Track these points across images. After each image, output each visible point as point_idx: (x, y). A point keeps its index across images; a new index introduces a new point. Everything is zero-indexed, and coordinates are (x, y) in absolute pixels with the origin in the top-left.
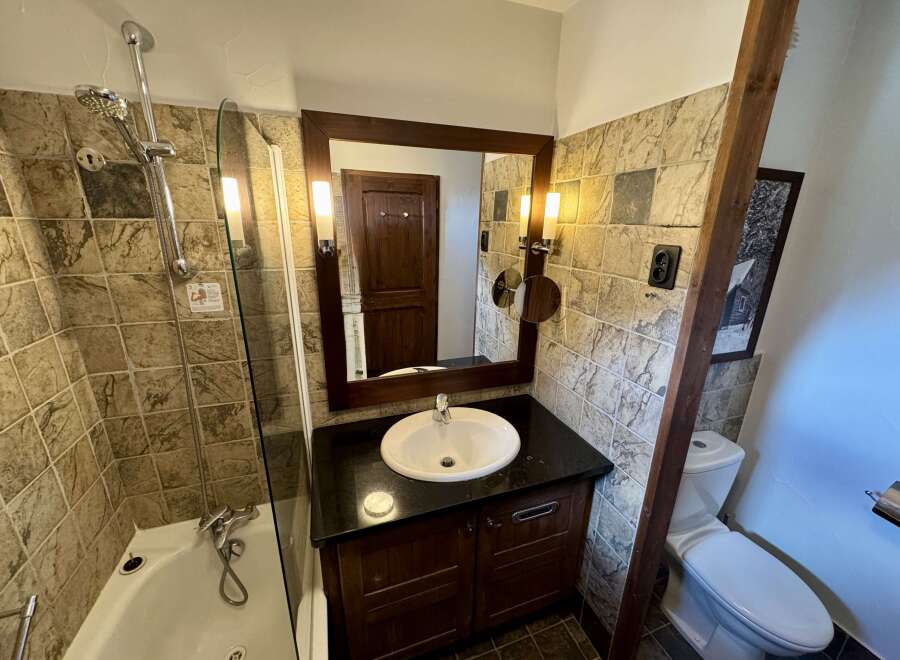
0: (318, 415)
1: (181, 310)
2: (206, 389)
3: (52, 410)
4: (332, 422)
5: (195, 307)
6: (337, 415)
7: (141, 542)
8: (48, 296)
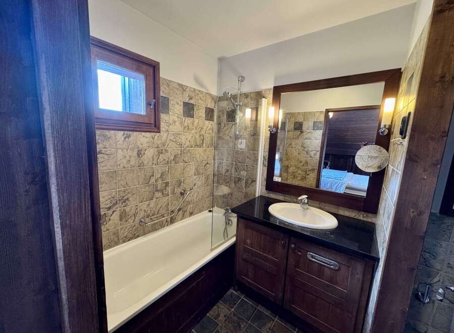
0: (263, 191)
1: (236, 147)
2: (237, 171)
3: (207, 164)
4: (267, 195)
5: (239, 146)
6: (268, 193)
7: (215, 209)
8: (215, 139)
